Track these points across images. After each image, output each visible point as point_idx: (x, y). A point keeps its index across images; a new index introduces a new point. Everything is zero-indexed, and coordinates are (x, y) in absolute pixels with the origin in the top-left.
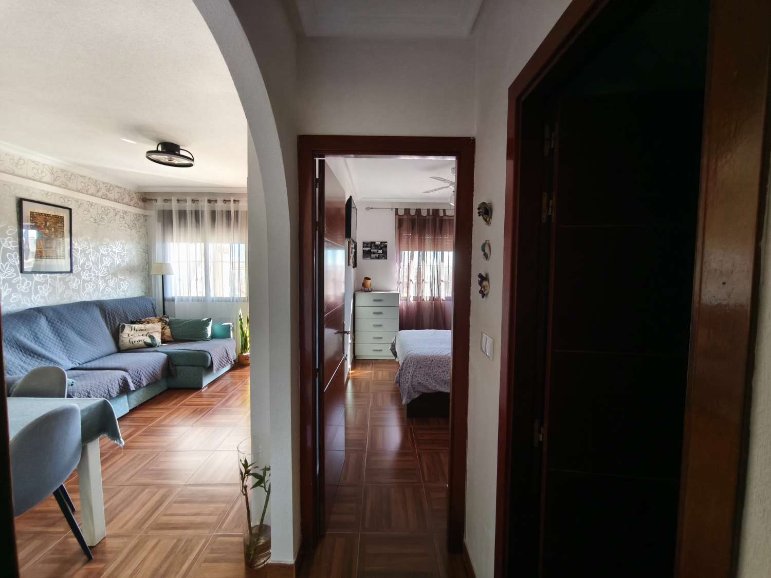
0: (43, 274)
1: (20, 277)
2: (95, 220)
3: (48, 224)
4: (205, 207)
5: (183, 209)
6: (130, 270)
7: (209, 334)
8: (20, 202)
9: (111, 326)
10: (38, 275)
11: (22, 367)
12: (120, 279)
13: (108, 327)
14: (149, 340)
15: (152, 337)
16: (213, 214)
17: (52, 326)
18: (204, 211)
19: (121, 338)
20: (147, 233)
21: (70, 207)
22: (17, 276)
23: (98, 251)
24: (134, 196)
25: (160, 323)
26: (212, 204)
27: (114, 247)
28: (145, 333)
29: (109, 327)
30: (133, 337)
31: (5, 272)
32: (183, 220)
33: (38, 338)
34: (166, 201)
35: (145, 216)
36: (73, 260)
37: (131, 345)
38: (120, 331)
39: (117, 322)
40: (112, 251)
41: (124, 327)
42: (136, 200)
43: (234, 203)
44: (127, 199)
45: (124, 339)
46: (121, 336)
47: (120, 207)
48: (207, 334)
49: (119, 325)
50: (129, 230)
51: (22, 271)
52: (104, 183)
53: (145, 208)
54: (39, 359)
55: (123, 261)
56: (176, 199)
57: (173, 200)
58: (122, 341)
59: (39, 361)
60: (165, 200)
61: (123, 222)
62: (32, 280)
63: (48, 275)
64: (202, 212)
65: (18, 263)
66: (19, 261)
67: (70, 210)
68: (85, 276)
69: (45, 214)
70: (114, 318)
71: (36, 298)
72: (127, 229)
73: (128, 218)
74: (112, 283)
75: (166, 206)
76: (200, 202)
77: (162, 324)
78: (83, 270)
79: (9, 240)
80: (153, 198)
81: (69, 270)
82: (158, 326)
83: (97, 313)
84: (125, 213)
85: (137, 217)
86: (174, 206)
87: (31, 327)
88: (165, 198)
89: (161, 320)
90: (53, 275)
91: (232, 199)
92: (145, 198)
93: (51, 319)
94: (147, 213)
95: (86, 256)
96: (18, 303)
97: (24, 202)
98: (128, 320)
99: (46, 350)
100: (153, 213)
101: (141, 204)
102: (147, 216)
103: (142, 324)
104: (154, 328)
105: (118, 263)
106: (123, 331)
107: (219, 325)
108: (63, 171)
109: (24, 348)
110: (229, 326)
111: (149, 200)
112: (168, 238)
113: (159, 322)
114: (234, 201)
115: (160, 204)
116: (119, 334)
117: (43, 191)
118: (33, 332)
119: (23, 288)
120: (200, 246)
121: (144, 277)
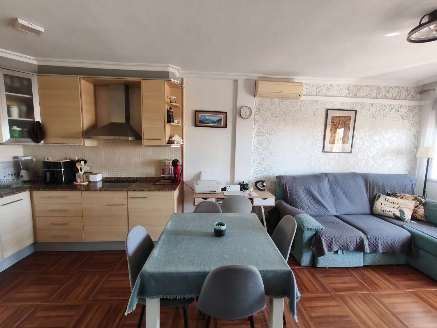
0: (334, 153)
1: (322, 154)
2: (373, 116)
3: (341, 122)
9: (370, 193)
10: (331, 153)
12: (387, 159)
13: (367, 193)
14: (398, 214)
15: (402, 212)
17: (330, 185)
19: (375, 204)
20: (420, 121)
23: (372, 138)
24: (412, 91)
27: (385, 135)
30: (385, 206)
31: (315, 152)
33: (321, 191)
36: (353, 145)
40: (384, 138)
49: (376, 194)
51: (323, 151)
52: (385, 87)
53: (421, 100)
55: (392, 145)
58: (375, 207)
61: (397, 115)
62: (328, 156)
63: (337, 154)
65: (322, 146)
67: (356, 111)
68: (360, 155)
69: (340, 116)
70: (374, 188)
71: (328, 167)
72: (400, 120)
74: (379, 162)
78: (359, 151)
79: (320, 134)
80: (431, 89)
81: (349, 151)
83: (361, 183)
84: (401, 106)
85: (412, 109)
87: (319, 184)
89: (416, 199)
92: (423, 90)
94: (423, 103)
95: (363, 142)
97: (329, 111)
100: (428, 103)
101: (418, 96)
102: (422, 106)
103: (396, 197)
105: (387, 146)
106: (377, 200)
113: (413, 200)
117: (341, 102)
119: (322, 161)
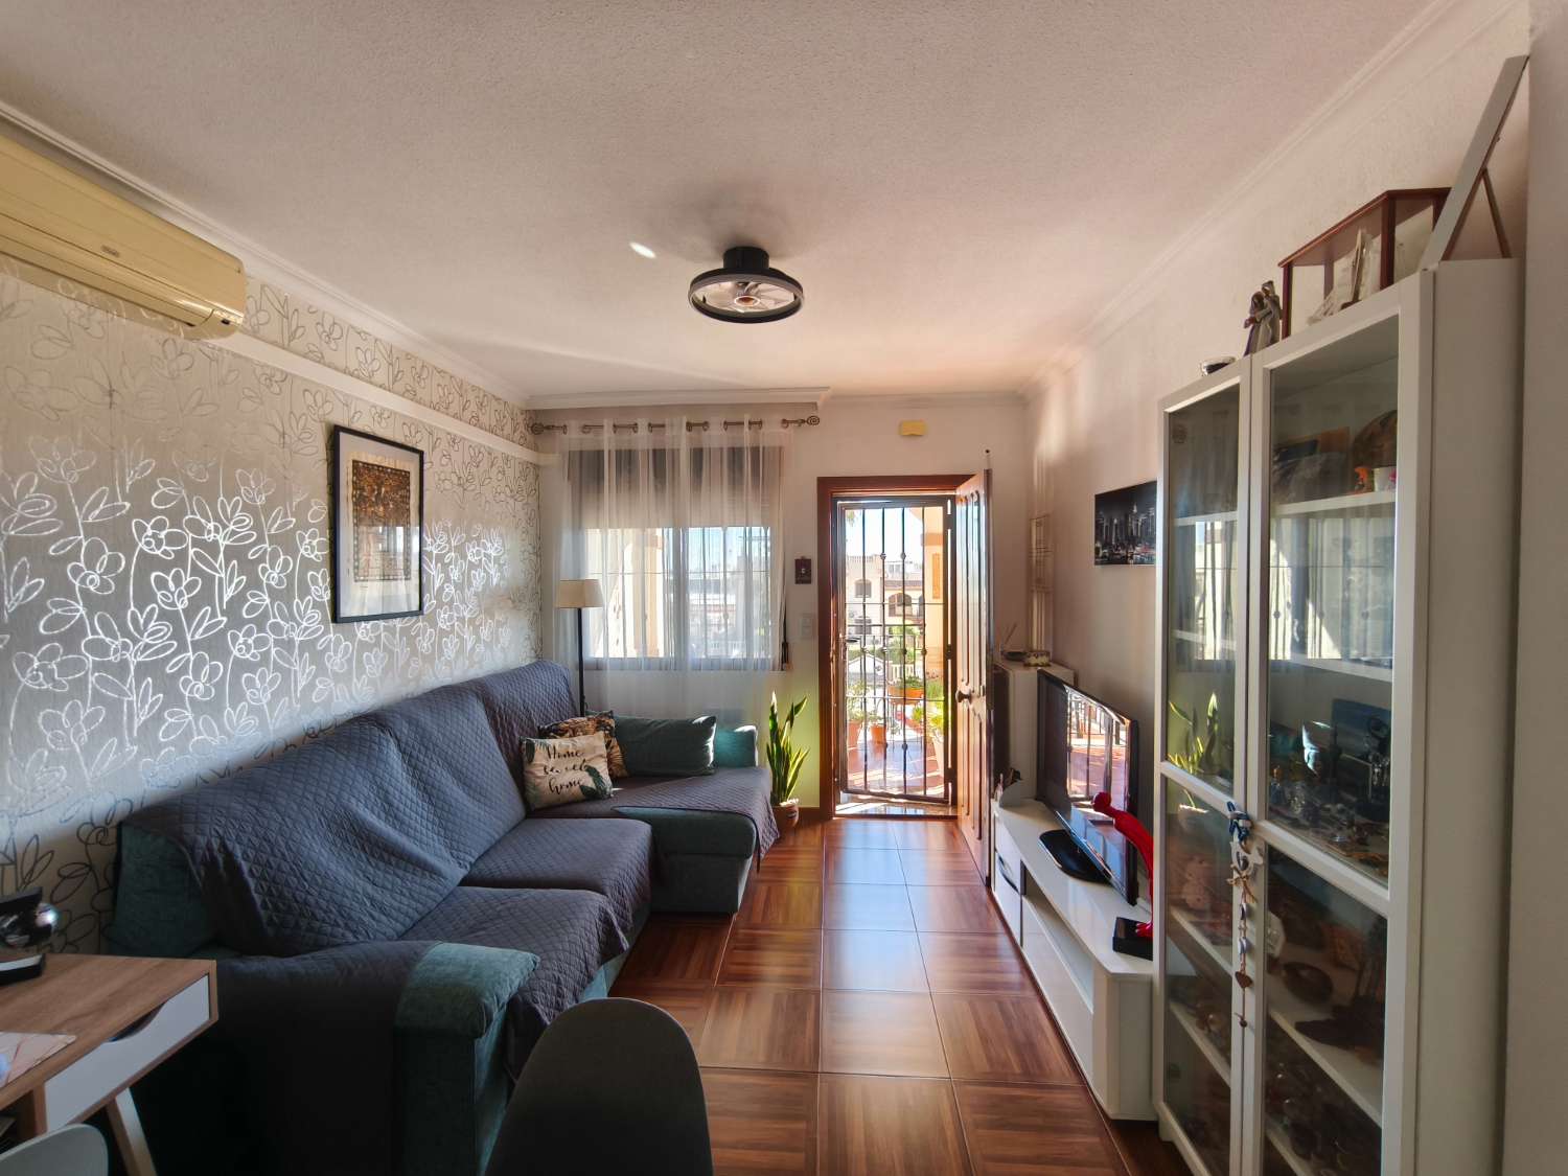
0: (371, 622)
1: (333, 634)
2: (459, 478)
3: (383, 490)
4: (680, 441)
5: (625, 447)
6: (513, 598)
7: (712, 759)
8: (335, 433)
9: (506, 745)
10: (363, 624)
11: (372, 900)
12: (498, 621)
13: (502, 751)
14: (590, 783)
15: (592, 772)
16: (697, 455)
17: (409, 764)
18: (678, 450)
19: (532, 780)
20: (540, 508)
21: (419, 447)
22: (326, 632)
23: (464, 557)
24: (520, 419)
25: (601, 733)
26: (693, 434)
27: (489, 545)
28: (578, 761)
29: (503, 749)
30: (553, 774)
31: (305, 624)
32: (624, 473)
33: (391, 805)
34: (586, 428)
35: (536, 467)
36: (424, 580)
37: (552, 797)
38: (526, 759)
39: (517, 735)
40: (485, 555)
41: (531, 748)
42: (522, 428)
43: (750, 428)
44: (508, 429)
45: (539, 780)
46: (532, 773)
47: (500, 446)
48: (708, 757)
49: (521, 743)
50: (511, 501)
51: (336, 618)
52: (474, 388)
53: (536, 448)
54: (399, 868)
55: (502, 578)
56: (611, 424)
57: (606, 428)
58: (535, 787)
59: (400, 873)
60: (585, 426)
61: (503, 484)
62: (351, 637)
63: (382, 623)
64: (675, 453)
65: (327, 597)
66: (329, 591)
67: (421, 453)
68: (442, 618)
69: (379, 466)
70: (510, 724)
71: (359, 686)
72: (508, 499)
73: (509, 472)
74: (485, 633)
75: (588, 442)
76: (668, 429)
77: (606, 736)
78: (440, 605)
79: (313, 536)
80: (556, 425)
81: (415, 608)
82: (598, 741)
83: (479, 712)
84: (507, 459)
85: (525, 469)
86: (608, 441)
87: (374, 775)
88: (584, 423)
89: (600, 726)
90: (391, 622)
91: (746, 418)
92: (539, 424)
93: (407, 744)
94: (542, 459)
95: (445, 566)
96: (327, 703)
97: (343, 436)
98: (532, 728)
99: (407, 834)
100: (553, 460)
101: (530, 437)
102: (541, 466)
103: (562, 735)
104: (594, 748)
105: (495, 581)
106: (531, 760)
107: (727, 731)
108: (409, 356)
109: (368, 840)
110: (751, 733)
111: (548, 428)
112: (589, 516)
113: (597, 729)
114: (750, 423)
115: (574, 438)
116: (523, 769)
117: (375, 406)
118: (380, 787)
119: (335, 662)
120: (663, 535)
121: (534, 614)
